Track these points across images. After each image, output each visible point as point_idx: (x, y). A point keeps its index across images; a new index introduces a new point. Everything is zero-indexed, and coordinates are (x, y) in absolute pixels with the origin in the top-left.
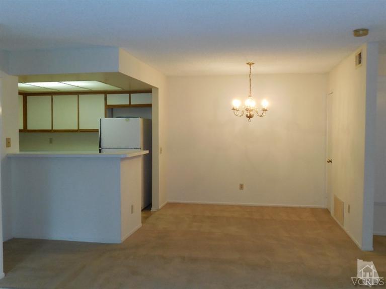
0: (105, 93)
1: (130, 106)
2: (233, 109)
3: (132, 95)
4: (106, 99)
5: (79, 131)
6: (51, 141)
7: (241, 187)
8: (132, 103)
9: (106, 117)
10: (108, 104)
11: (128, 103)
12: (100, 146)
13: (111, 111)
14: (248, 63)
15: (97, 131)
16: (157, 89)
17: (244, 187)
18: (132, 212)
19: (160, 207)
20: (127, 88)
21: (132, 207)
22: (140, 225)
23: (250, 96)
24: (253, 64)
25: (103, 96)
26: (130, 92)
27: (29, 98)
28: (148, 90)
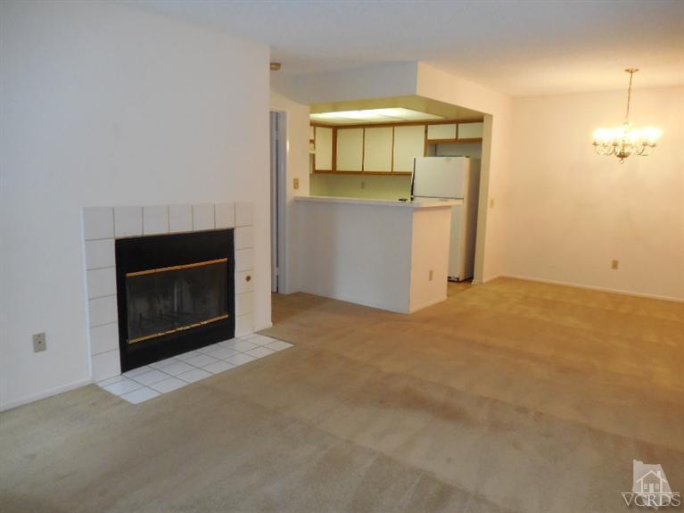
0: (426, 123)
1: (457, 142)
2: (595, 144)
3: (460, 125)
4: (426, 132)
5: (392, 174)
6: (363, 186)
7: (615, 265)
8: (459, 137)
9: (425, 155)
10: (429, 138)
11: (455, 137)
12: (412, 194)
13: (433, 148)
14: (628, 70)
15: (409, 174)
16: (491, 116)
17: (620, 265)
18: (431, 279)
19: (484, 281)
20: (453, 117)
21: (431, 273)
22: (445, 297)
23: (626, 123)
24: (637, 70)
25: (423, 127)
26: (457, 122)
27: (340, 132)
28: (478, 119)
